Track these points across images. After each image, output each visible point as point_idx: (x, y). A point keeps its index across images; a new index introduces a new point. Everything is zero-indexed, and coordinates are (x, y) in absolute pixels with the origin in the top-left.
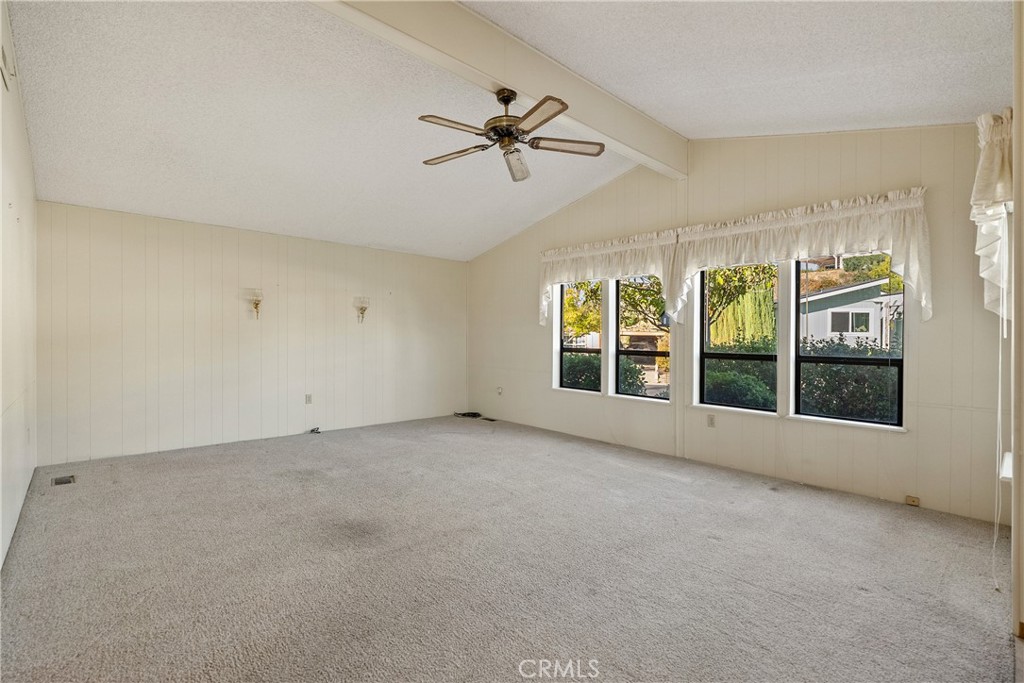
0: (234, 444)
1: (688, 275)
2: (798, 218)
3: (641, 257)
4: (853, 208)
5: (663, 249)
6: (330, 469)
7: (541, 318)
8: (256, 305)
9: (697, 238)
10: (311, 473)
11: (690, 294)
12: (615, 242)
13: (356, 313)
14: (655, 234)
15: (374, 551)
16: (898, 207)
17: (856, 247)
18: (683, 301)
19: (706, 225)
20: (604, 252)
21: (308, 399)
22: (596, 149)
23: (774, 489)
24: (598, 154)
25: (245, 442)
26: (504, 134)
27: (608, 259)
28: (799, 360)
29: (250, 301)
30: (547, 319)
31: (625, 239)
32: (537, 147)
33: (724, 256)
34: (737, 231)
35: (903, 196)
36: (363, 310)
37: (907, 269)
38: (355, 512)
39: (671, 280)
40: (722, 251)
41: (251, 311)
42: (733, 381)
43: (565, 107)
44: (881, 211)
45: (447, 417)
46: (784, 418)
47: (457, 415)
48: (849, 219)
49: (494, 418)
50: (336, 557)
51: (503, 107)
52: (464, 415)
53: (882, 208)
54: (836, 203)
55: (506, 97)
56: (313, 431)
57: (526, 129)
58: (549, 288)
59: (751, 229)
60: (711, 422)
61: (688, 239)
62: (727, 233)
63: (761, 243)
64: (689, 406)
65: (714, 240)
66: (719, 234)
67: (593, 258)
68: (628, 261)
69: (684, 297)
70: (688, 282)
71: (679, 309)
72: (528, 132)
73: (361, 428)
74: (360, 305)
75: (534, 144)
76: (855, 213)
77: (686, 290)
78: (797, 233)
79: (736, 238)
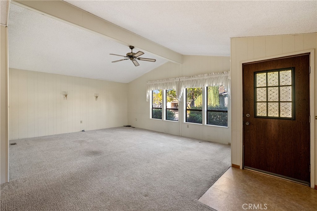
0: (60, 134)
1: (182, 89)
2: (206, 77)
3: (171, 84)
4: (217, 75)
5: (176, 82)
6: (88, 140)
7: (147, 99)
8: (66, 96)
9: (184, 80)
10: (83, 141)
11: (183, 94)
12: (165, 80)
13: (95, 98)
14: (174, 78)
15: (99, 157)
16: (226, 75)
17: (217, 84)
18: (181, 96)
19: (186, 77)
20: (162, 82)
21: (81, 122)
22: (154, 60)
23: (200, 142)
24: (155, 61)
25: (63, 134)
26: (131, 56)
27: (163, 84)
28: (207, 111)
29: (64, 95)
30: (148, 100)
31: (167, 79)
32: (140, 60)
33: (190, 85)
34: (193, 79)
35: (227, 73)
36: (97, 97)
37: (227, 90)
38: (95, 149)
39: (178, 90)
40: (189, 83)
41: (64, 98)
42: (195, 116)
43: (144, 53)
44: (222, 76)
45: (121, 127)
46: (204, 125)
47: (124, 126)
48: (216, 77)
49: (134, 127)
50: (90, 158)
51: (131, 50)
52: (126, 126)
53: (223, 75)
54: (213, 73)
55: (132, 48)
56: (83, 131)
57: (136, 56)
58: (149, 91)
59: (196, 79)
60: (188, 127)
61: (182, 80)
62: (191, 79)
63: (198, 82)
64: (183, 123)
65: (188, 81)
66: (189, 79)
67: (160, 84)
68: (168, 85)
69: (181, 95)
70: (182, 91)
71: (180, 98)
72: (137, 57)
73: (97, 130)
74: (96, 96)
75: (139, 59)
76: (217, 76)
77: (181, 93)
78: (206, 80)
79: (193, 80)
